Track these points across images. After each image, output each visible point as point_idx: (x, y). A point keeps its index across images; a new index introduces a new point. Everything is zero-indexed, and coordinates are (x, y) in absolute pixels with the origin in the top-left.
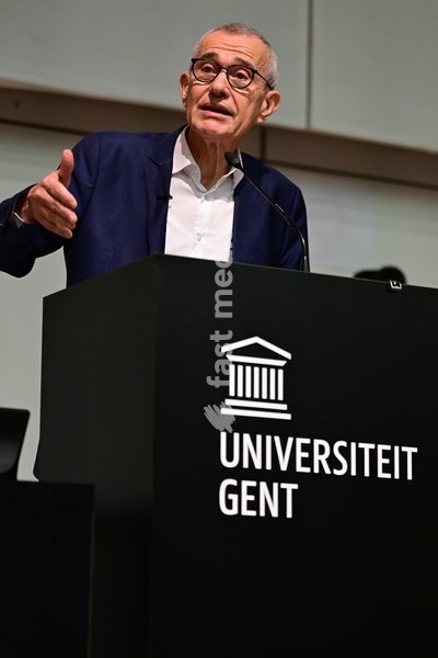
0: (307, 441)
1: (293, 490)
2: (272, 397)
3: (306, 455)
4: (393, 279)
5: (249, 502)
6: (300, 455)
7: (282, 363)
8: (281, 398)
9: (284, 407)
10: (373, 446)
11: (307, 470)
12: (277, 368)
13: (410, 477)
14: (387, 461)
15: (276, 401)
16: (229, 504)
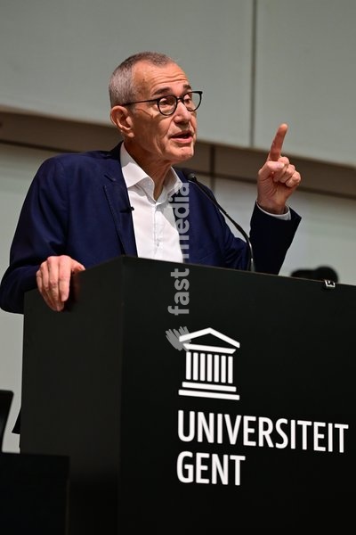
0: (253, 419)
1: (241, 461)
2: (223, 380)
3: (252, 431)
4: (328, 279)
5: (203, 471)
6: (247, 431)
7: (232, 351)
8: (230, 381)
9: (233, 389)
10: (310, 423)
11: (253, 444)
12: (227, 355)
13: (342, 450)
14: (322, 436)
15: (227, 384)
16: (185, 473)
